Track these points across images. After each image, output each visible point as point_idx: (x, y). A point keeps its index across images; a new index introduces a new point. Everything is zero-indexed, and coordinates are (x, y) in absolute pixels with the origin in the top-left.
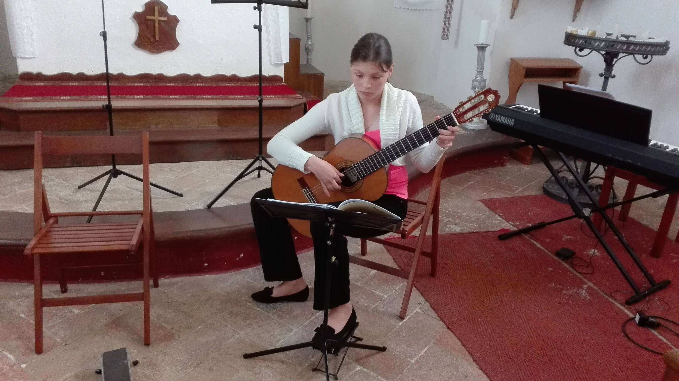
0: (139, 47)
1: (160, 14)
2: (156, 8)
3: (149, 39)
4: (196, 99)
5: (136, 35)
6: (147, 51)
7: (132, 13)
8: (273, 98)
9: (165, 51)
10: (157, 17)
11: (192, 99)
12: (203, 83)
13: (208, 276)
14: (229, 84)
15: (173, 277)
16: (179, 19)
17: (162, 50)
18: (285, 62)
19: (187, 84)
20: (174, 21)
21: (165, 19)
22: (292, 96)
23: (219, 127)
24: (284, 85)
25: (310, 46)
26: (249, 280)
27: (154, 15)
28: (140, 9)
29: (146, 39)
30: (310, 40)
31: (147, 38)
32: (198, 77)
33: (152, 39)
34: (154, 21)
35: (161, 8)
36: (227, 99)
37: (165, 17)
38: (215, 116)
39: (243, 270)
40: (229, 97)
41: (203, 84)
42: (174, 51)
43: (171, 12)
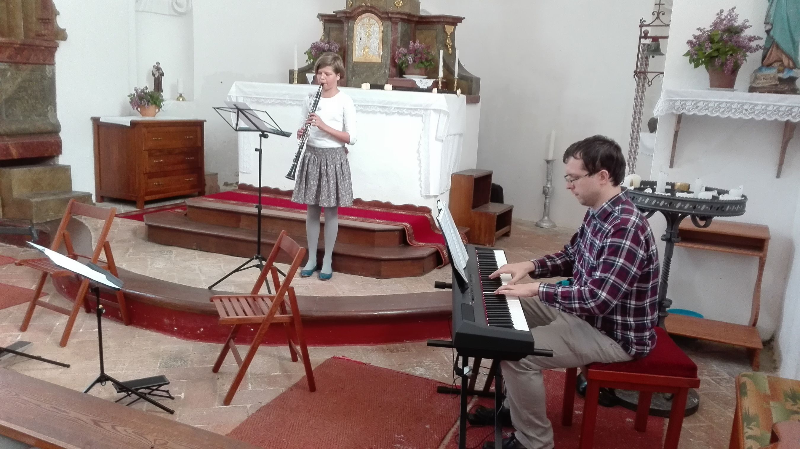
25: (549, 189)
30: (549, 183)
32: (358, 201)
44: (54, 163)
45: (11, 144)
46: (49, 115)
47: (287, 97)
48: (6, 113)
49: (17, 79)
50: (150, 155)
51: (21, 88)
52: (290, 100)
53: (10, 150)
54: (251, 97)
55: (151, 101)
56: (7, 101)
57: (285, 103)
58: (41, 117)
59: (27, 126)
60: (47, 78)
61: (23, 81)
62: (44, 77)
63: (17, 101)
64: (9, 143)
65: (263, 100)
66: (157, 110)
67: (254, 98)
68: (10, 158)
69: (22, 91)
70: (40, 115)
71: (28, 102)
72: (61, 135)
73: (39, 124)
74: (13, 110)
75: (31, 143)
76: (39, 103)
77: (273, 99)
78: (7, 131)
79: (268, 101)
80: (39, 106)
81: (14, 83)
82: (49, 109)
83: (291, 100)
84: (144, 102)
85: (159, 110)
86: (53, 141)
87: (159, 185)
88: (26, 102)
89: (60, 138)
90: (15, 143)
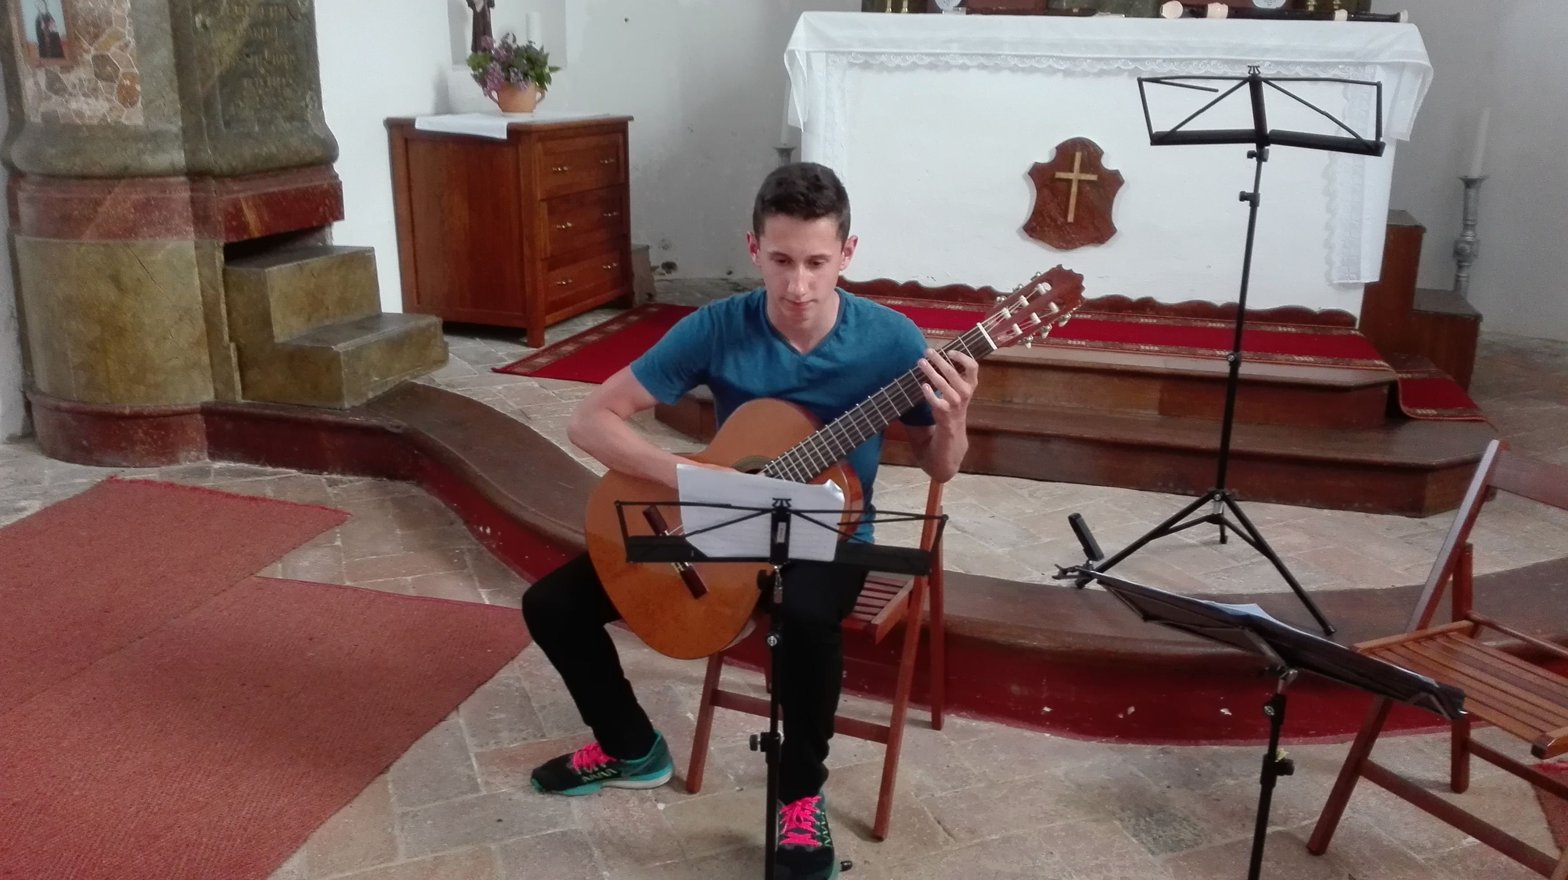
0: (1031, 236)
1: (1083, 169)
2: (1078, 156)
3: (1054, 220)
4: (1123, 351)
5: (1029, 210)
6: (1048, 246)
7: (1028, 165)
8: (1310, 362)
9: (1083, 245)
10: (1075, 176)
11: (1114, 350)
12: (1155, 318)
13: (1047, 735)
14: (1214, 325)
15: (974, 718)
16: (1124, 179)
17: (1078, 243)
18: (1368, 281)
19: (1117, 318)
20: (1112, 182)
21: (1093, 177)
22: (1365, 362)
23: (1159, 416)
24: (1355, 335)
25: (1467, 247)
26: (1135, 770)
27: (1071, 170)
28: (1045, 156)
29: (1048, 220)
30: (1470, 233)
31: (1050, 217)
32: (1146, 305)
33: (1061, 220)
34: (1069, 182)
35: (1089, 153)
36: (1195, 356)
37: (1093, 173)
38: (1153, 393)
39: (1130, 745)
40: (1201, 351)
41: (1155, 321)
42: (1103, 245)
43: (1109, 163)
44: (324, 241)
45: (246, 200)
46: (309, 116)
47: (954, 48)
48: (223, 117)
49: (240, 18)
50: (551, 212)
51: (250, 46)
52: (963, 55)
53: (244, 215)
54: (850, 53)
55: (532, 73)
56: (224, 80)
57: (947, 62)
58: (297, 124)
59: (274, 150)
60: (300, 17)
61: (253, 26)
62: (292, 16)
63: (245, 82)
64: (241, 196)
65: (884, 58)
66: (539, 95)
67: (858, 53)
68: (246, 237)
69: (254, 53)
70: (290, 118)
71: (265, 82)
72: (337, 167)
73: (294, 142)
74: (239, 105)
75: (284, 194)
76: (288, 85)
77: (910, 54)
78: (234, 164)
79: (898, 61)
80: (288, 92)
81: (235, 32)
82: (308, 100)
83: (967, 55)
84: (516, 74)
85: (543, 96)
86: (325, 186)
87: (567, 283)
88: (262, 84)
89: (336, 176)
90: (254, 196)
